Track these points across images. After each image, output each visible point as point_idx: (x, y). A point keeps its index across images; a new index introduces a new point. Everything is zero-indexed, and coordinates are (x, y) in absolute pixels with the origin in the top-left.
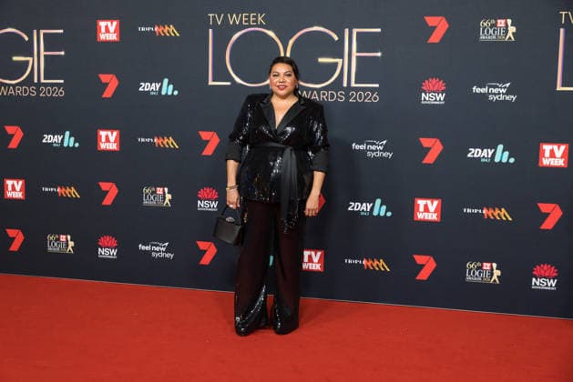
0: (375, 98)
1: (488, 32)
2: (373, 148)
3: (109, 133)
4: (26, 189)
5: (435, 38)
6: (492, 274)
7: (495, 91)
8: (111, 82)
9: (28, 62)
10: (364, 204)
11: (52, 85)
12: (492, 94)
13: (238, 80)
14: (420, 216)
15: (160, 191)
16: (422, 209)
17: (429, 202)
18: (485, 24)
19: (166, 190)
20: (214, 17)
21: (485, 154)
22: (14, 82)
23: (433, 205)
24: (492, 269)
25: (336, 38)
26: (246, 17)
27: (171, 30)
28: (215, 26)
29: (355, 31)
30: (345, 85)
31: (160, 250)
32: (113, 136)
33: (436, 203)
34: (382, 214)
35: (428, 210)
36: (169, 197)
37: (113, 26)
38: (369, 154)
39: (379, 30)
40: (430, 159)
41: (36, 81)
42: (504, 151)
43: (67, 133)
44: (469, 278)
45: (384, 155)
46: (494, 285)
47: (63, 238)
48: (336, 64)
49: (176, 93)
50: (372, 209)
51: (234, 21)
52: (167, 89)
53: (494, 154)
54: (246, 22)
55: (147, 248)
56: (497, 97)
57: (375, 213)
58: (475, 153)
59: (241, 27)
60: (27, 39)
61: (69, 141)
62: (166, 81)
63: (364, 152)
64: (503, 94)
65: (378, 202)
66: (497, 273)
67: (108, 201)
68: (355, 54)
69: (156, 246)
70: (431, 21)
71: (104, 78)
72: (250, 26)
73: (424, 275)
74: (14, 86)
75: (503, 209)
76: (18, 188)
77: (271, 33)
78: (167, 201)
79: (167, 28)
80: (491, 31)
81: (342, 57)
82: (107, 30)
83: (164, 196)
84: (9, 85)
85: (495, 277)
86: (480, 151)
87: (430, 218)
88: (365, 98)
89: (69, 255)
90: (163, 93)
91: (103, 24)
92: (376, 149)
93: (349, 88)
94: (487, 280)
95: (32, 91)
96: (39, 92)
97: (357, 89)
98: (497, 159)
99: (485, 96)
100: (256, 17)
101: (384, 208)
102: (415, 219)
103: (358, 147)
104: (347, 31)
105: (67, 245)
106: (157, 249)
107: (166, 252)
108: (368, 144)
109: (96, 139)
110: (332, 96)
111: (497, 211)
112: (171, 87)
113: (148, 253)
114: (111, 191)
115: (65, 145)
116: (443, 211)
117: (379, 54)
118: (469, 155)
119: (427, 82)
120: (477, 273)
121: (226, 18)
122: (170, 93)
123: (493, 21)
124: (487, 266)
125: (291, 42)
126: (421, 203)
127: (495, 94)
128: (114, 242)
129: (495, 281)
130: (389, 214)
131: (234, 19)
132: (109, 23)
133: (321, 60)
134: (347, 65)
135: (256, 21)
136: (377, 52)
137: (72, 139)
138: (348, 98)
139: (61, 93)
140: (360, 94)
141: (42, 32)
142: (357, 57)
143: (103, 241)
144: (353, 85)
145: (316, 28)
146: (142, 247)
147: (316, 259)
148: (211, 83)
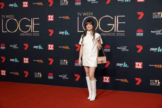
0: (124, 35)
1: (155, 16)
2: (123, 48)
3: (51, 45)
4: (29, 60)
5: (140, 18)
6: (158, 83)
7: (158, 32)
8: (51, 31)
9: (30, 27)
10: (121, 64)
11: (36, 33)
12: (156, 33)
14: (137, 67)
15: (64, 61)
16: (137, 65)
17: (139, 63)
18: (154, 14)
19: (66, 60)
20: (79, 14)
21: (155, 49)
22: (26, 32)
23: (140, 64)
24: (158, 82)
25: (112, 19)
26: (88, 13)
27: (67, 17)
28: (79, 16)
29: (118, 17)
30: (115, 31)
31: (65, 77)
32: (52, 46)
33: (141, 63)
34: (126, 66)
35: (139, 65)
36: (67, 62)
37: (52, 17)
38: (122, 50)
39: (124, 16)
40: (139, 51)
41: (32, 32)
42: (160, 49)
43: (40, 45)
44: (151, 84)
45: (126, 50)
46: (158, 86)
47: (39, 73)
48: (113, 25)
49: (69, 34)
50: (123, 65)
51: (85, 15)
52: (67, 33)
53: (157, 50)
54: (88, 15)
55: (61, 76)
56: (158, 34)
57: (124, 66)
58: (152, 49)
59: (86, 16)
60: (29, 21)
61: (40, 47)
62: (66, 31)
63: (121, 49)
64: (160, 33)
65: (125, 63)
66: (159, 83)
67: (51, 63)
68: (118, 23)
69: (64, 75)
70: (139, 13)
71: (50, 31)
73: (138, 83)
74: (26, 33)
75: (160, 65)
76: (27, 60)
77: (94, 18)
78: (66, 63)
80: (156, 16)
81: (114, 23)
82: (51, 18)
83: (66, 62)
84: (25, 33)
85: (158, 84)
86: (153, 49)
87: (139, 68)
88: (121, 35)
89: (40, 78)
90: (65, 34)
91: (49, 16)
92: (124, 49)
93: (116, 32)
94: (156, 85)
95: (31, 34)
96: (32, 35)
97: (118, 32)
98: (158, 51)
99: (155, 33)
100: (90, 13)
101: (126, 65)
102: (135, 68)
103: (119, 48)
104: (115, 16)
105: (40, 75)
106: (64, 76)
107: (66, 77)
108: (122, 47)
109: (48, 47)
110: (112, 34)
111: (159, 66)
112: (68, 33)
113: (62, 77)
114: (51, 61)
115: (39, 49)
116: (143, 65)
117: (124, 23)
118: (150, 50)
119: (138, 30)
120: (153, 83)
121: (82, 14)
122: (67, 34)
123: (156, 13)
124: (156, 81)
125: (100, 20)
126: (137, 63)
127: (157, 33)
128: (52, 74)
129: (158, 85)
130: (128, 67)
131: (84, 14)
132: (51, 16)
133: (108, 25)
134: (115, 26)
135: (90, 14)
136: (124, 22)
137: (41, 47)
138: (116, 35)
139: (38, 35)
140: (119, 34)
141: (33, 19)
142: (118, 24)
143: (49, 74)
144: (117, 31)
145: (107, 16)
146: (60, 76)
147: (107, 79)
148: (78, 31)
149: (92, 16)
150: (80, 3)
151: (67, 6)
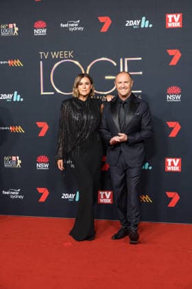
5: (174, 62)
13: (58, 91)
14: (169, 168)
15: (14, 158)
16: (170, 164)
17: (174, 160)
19: (18, 158)
20: (43, 54)
23: (176, 162)
25: (115, 64)
26: (62, 53)
27: (18, 63)
28: (44, 59)
29: (126, 60)
31: (15, 194)
33: (178, 160)
34: (146, 168)
35: (173, 164)
36: (19, 162)
39: (140, 59)
40: (173, 134)
49: (22, 100)
52: (17, 97)
55: (8, 193)
59: (59, 59)
62: (16, 93)
69: (13, 191)
70: (171, 52)
72: (64, 59)
73: (172, 204)
77: (77, 63)
78: (18, 164)
79: (15, 61)
87: (175, 170)
90: (15, 100)
100: (68, 53)
101: (147, 164)
102: (166, 170)
104: (121, 60)
106: (14, 193)
107: (19, 195)
112: (19, 96)
113: (8, 196)
116: (182, 165)
117: (141, 73)
119: (170, 88)
121: (50, 54)
122: (18, 100)
125: (89, 67)
126: (169, 161)
131: (55, 55)
133: (107, 77)
135: (68, 56)
136: (140, 71)
145: (103, 59)
146: (5, 193)
147: (108, 196)
148: (42, 93)
149: (71, 58)
150: (45, 31)
151: (15, 36)
